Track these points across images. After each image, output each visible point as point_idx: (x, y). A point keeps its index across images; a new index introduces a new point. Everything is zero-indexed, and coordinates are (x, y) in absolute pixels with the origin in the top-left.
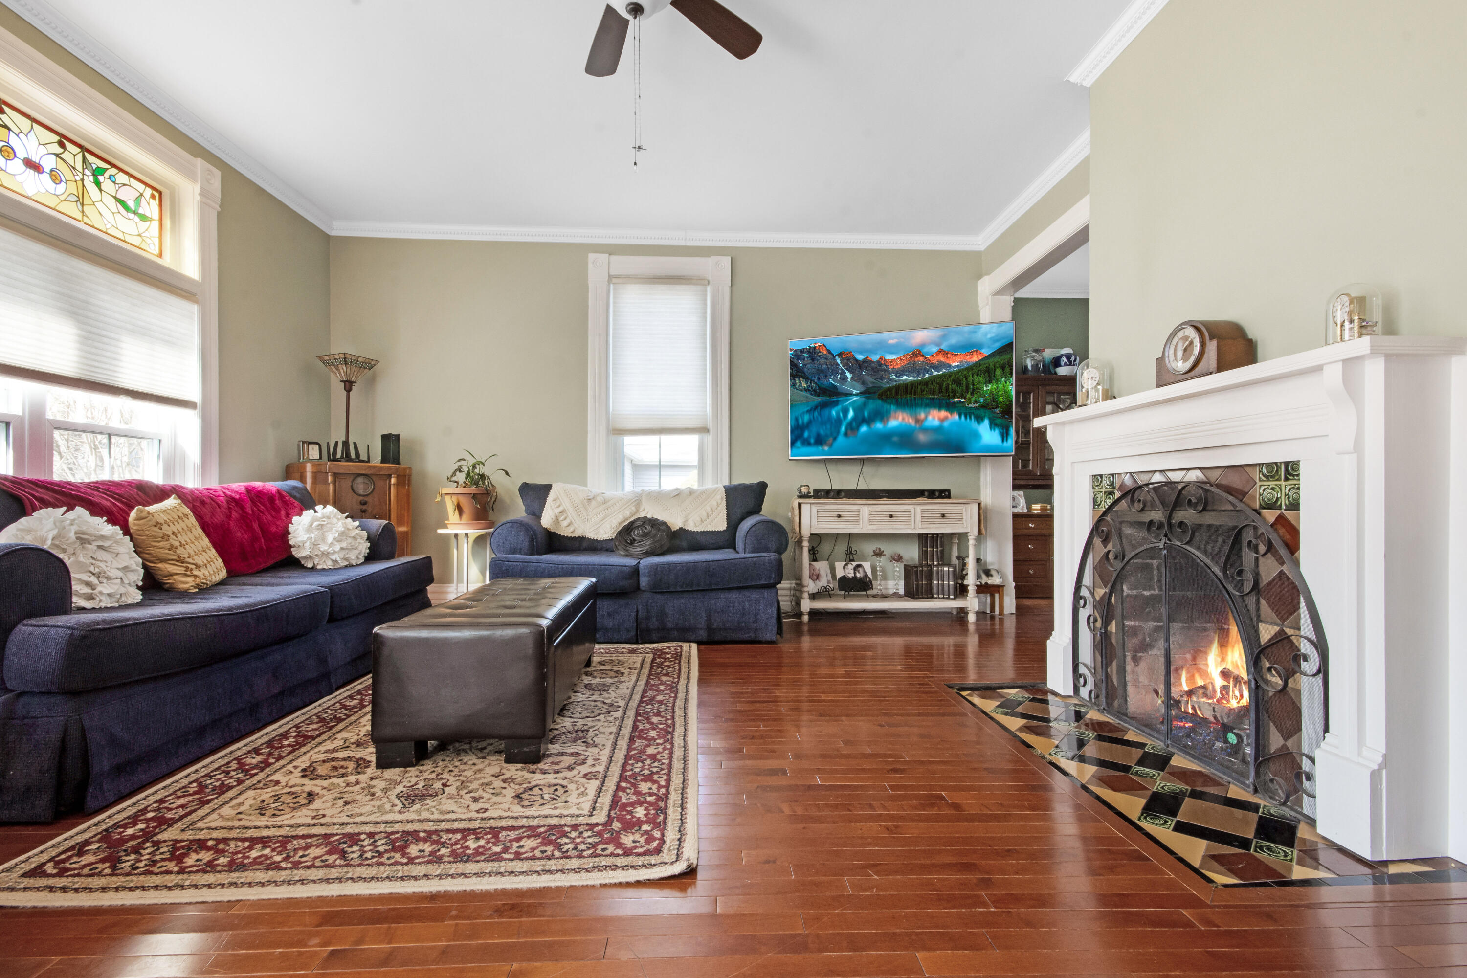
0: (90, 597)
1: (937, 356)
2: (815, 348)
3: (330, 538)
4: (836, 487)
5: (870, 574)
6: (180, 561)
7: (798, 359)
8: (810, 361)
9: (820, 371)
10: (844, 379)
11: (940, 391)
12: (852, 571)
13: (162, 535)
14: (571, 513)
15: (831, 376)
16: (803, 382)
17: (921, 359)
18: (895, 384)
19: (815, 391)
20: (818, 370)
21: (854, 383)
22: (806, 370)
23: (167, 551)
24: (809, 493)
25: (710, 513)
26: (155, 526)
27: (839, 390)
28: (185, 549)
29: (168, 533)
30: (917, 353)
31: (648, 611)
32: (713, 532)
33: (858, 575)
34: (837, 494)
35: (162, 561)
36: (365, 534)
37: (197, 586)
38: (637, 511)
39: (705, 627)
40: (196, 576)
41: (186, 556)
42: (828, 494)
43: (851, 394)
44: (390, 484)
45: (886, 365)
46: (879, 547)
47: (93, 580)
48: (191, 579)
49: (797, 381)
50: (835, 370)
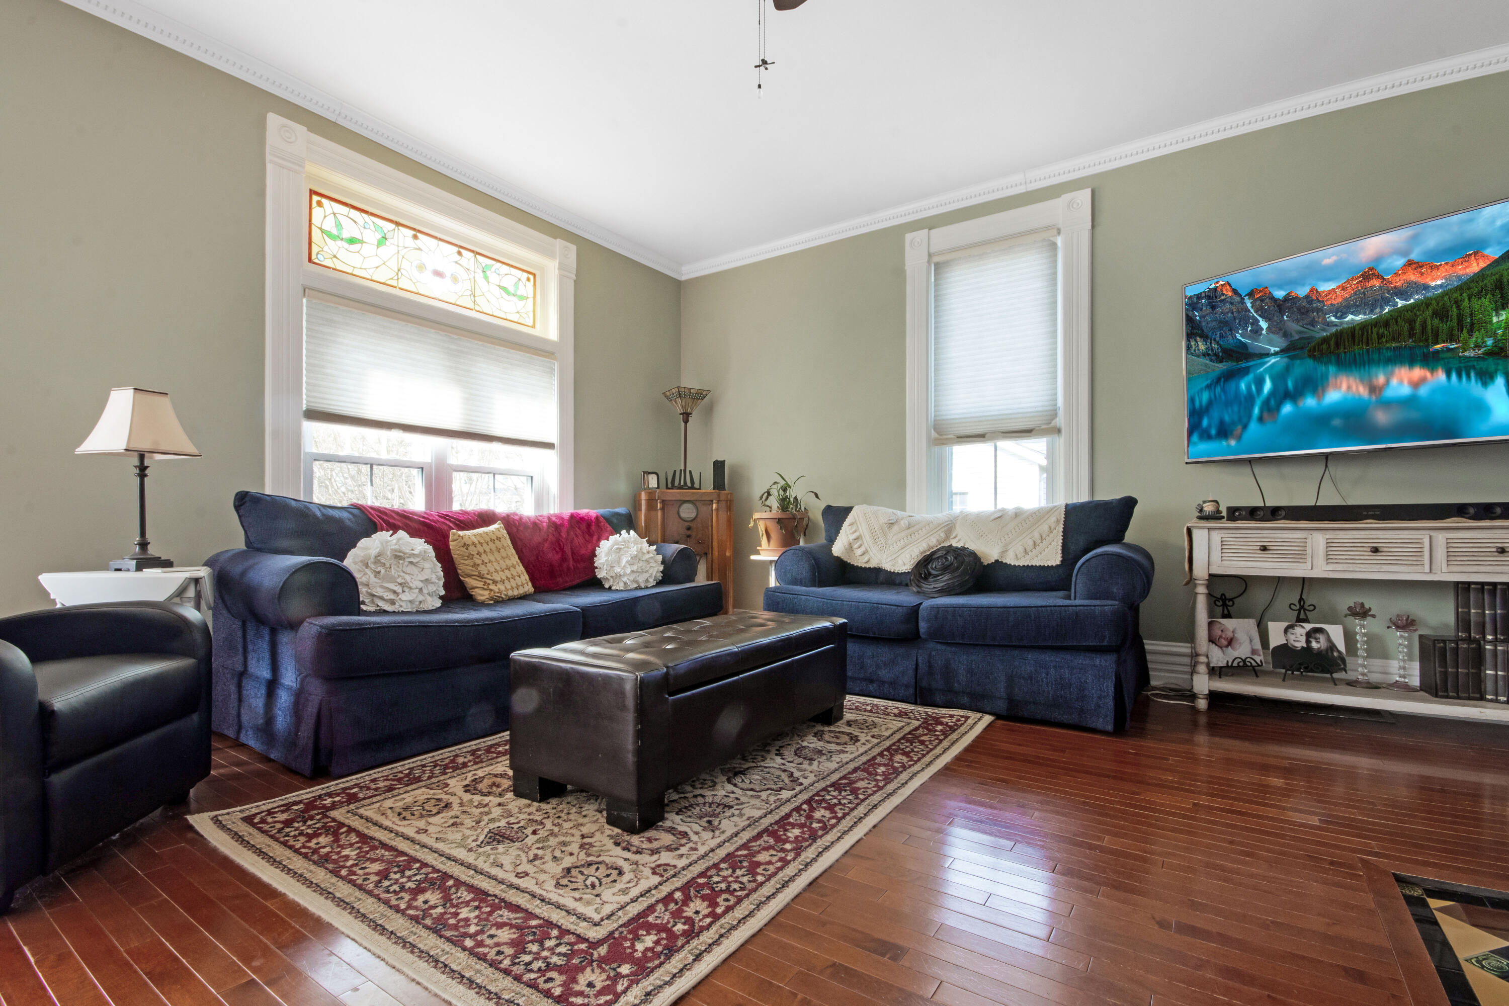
0: (393, 602)
1: (1404, 273)
2: (1216, 289)
3: (624, 561)
4: (1272, 502)
5: (1341, 646)
6: (481, 576)
7: (1194, 309)
8: (1209, 310)
9: (1223, 323)
10: (1256, 332)
11: (1411, 334)
12: (1303, 639)
13: (467, 554)
14: (867, 539)
15: (1238, 329)
16: (1200, 343)
17: (1376, 283)
18: (1334, 330)
19: (1216, 355)
20: (1221, 322)
21: (1271, 335)
22: (1204, 324)
23: (471, 568)
24: (1218, 512)
25: (1038, 541)
26: (463, 547)
27: (1250, 350)
28: (486, 566)
29: (472, 553)
30: (1369, 274)
31: (930, 666)
32: (1042, 568)
33: (1314, 645)
34: (1274, 513)
35: (469, 576)
36: (660, 558)
37: (492, 598)
38: (947, 537)
39: (1004, 695)
40: (491, 590)
41: (485, 572)
42: (1252, 513)
43: (1268, 355)
44: (712, 510)
45: (1319, 301)
46: (1360, 600)
47: (398, 589)
48: (486, 593)
49: (1193, 343)
50: (1244, 319)
